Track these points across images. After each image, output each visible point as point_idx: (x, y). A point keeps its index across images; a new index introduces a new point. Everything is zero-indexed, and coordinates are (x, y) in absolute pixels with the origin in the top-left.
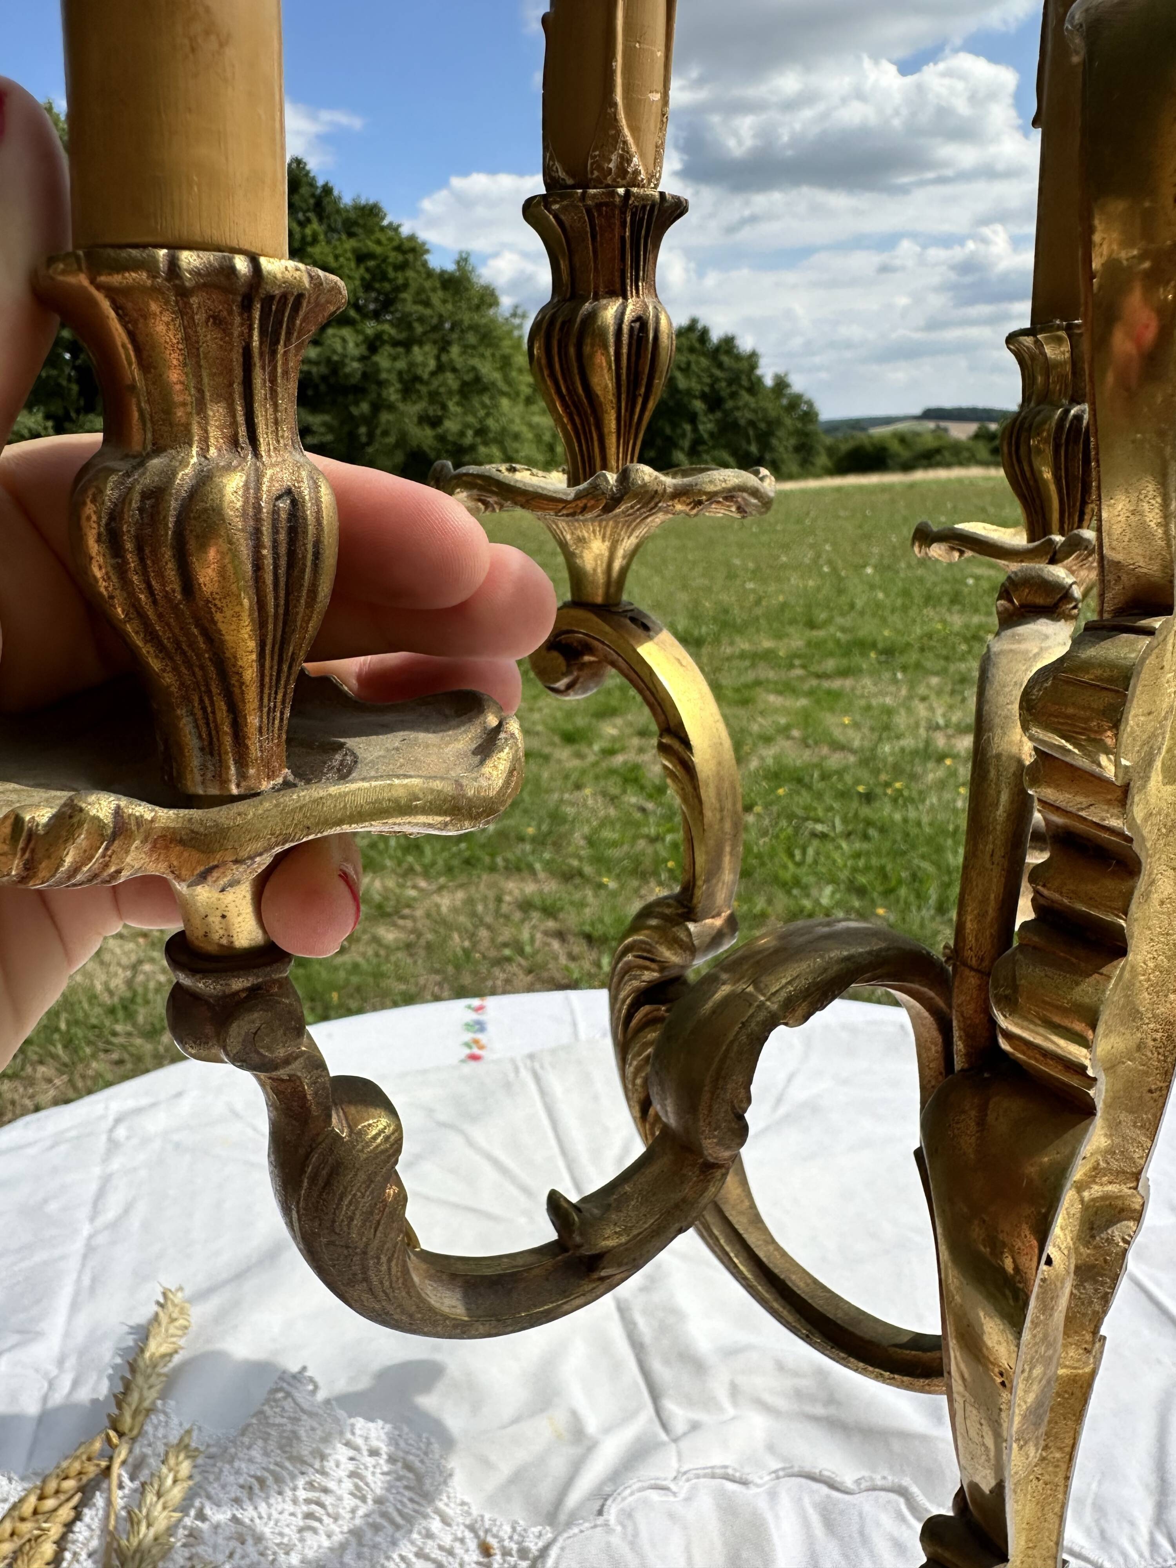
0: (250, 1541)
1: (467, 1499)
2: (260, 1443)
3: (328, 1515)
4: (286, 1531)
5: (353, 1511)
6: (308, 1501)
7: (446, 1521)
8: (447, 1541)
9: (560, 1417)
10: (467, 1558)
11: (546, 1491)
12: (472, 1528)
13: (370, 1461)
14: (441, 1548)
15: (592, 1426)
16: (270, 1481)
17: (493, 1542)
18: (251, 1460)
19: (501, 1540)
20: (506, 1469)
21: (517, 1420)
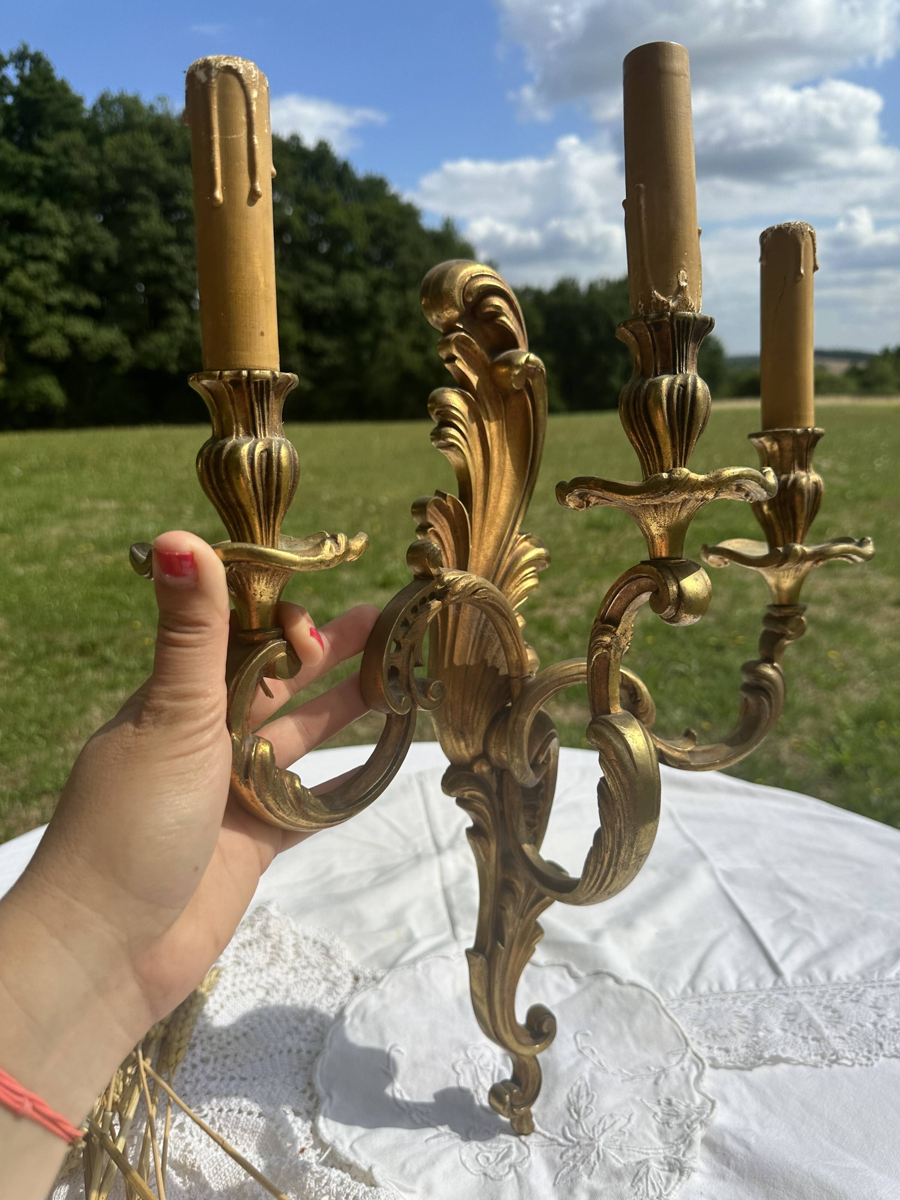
0: (243, 965)
1: (350, 959)
2: (249, 928)
3: (282, 960)
4: (261, 963)
5: (294, 961)
6: (271, 953)
7: (339, 967)
8: (338, 974)
9: (402, 931)
10: (347, 980)
11: (390, 959)
12: (352, 971)
13: (304, 942)
14: (335, 977)
15: (418, 934)
16: (254, 942)
17: (361, 975)
18: (245, 934)
19: (364, 974)
20: (371, 950)
21: (381, 930)
